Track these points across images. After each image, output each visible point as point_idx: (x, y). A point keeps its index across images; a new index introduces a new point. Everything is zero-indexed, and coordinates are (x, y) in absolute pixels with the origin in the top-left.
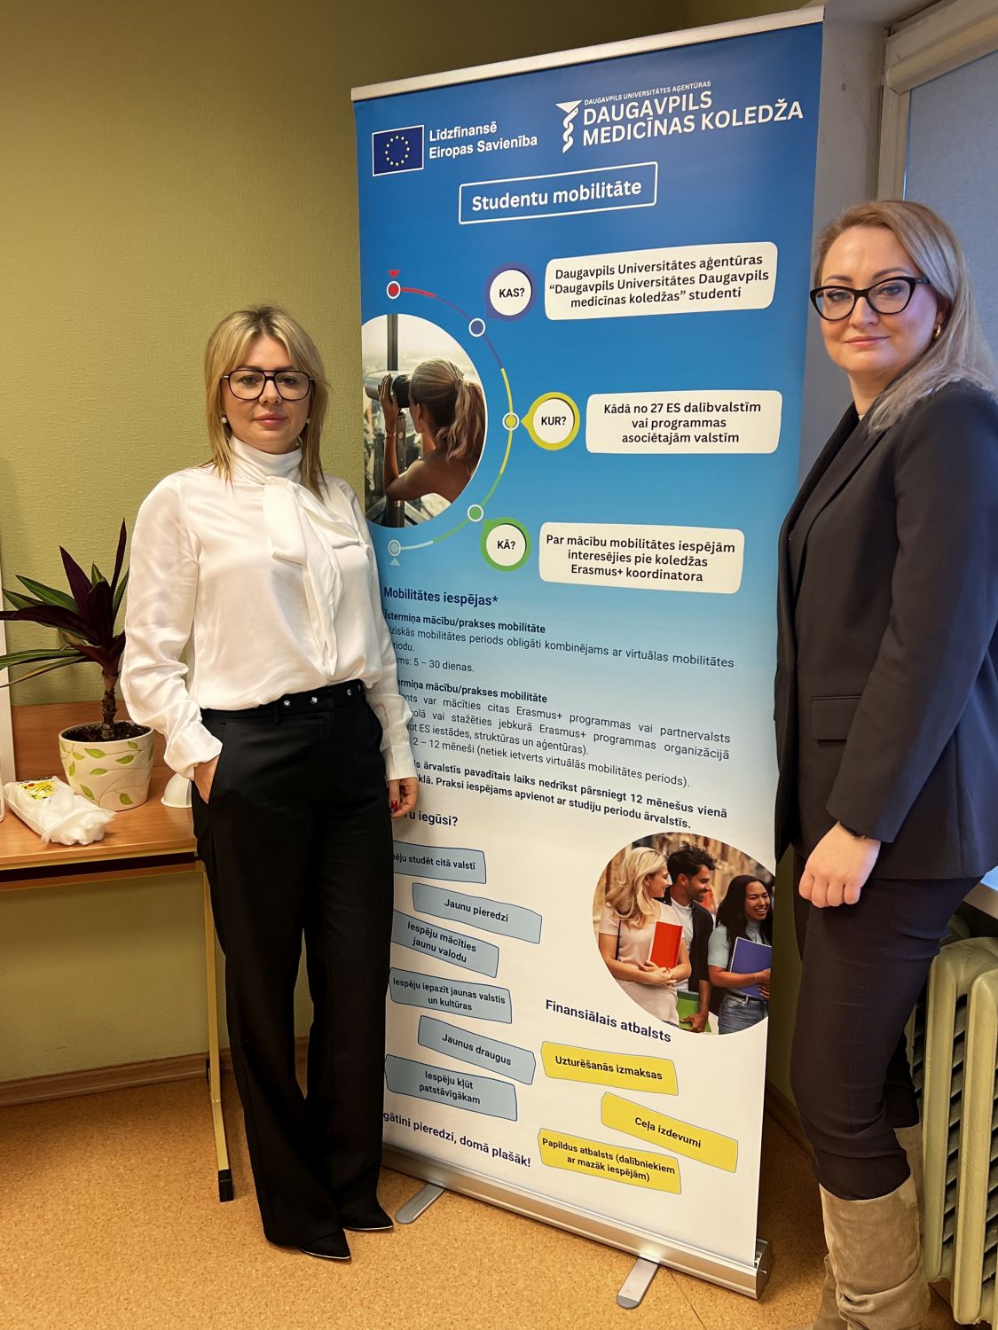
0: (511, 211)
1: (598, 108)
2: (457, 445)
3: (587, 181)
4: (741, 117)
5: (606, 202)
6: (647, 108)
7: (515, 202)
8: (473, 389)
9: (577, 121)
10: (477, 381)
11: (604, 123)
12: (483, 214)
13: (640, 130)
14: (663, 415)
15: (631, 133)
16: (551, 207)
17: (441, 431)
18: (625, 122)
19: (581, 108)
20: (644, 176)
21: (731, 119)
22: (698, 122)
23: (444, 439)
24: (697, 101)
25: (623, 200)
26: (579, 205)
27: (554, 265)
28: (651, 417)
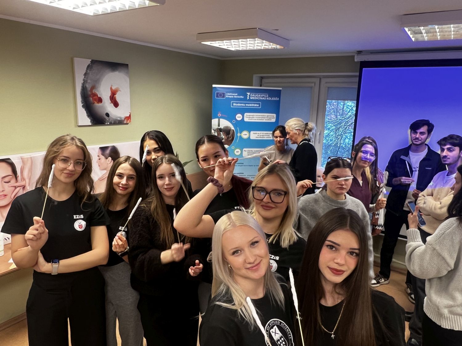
0: (239, 106)
1: (253, 94)
2: (230, 138)
3: (251, 103)
4: (272, 99)
5: (254, 107)
6: (259, 96)
7: (240, 105)
8: (233, 130)
9: (250, 96)
10: (234, 129)
11: (253, 96)
12: (235, 106)
13: (259, 98)
14: (261, 134)
15: (257, 98)
16: (245, 106)
17: (228, 136)
18: (256, 97)
19: (250, 94)
20: (259, 104)
21: (270, 99)
22: (266, 99)
23: (228, 137)
24: (266, 96)
25: (256, 107)
26: (249, 106)
27: (246, 114)
28: (260, 135)
